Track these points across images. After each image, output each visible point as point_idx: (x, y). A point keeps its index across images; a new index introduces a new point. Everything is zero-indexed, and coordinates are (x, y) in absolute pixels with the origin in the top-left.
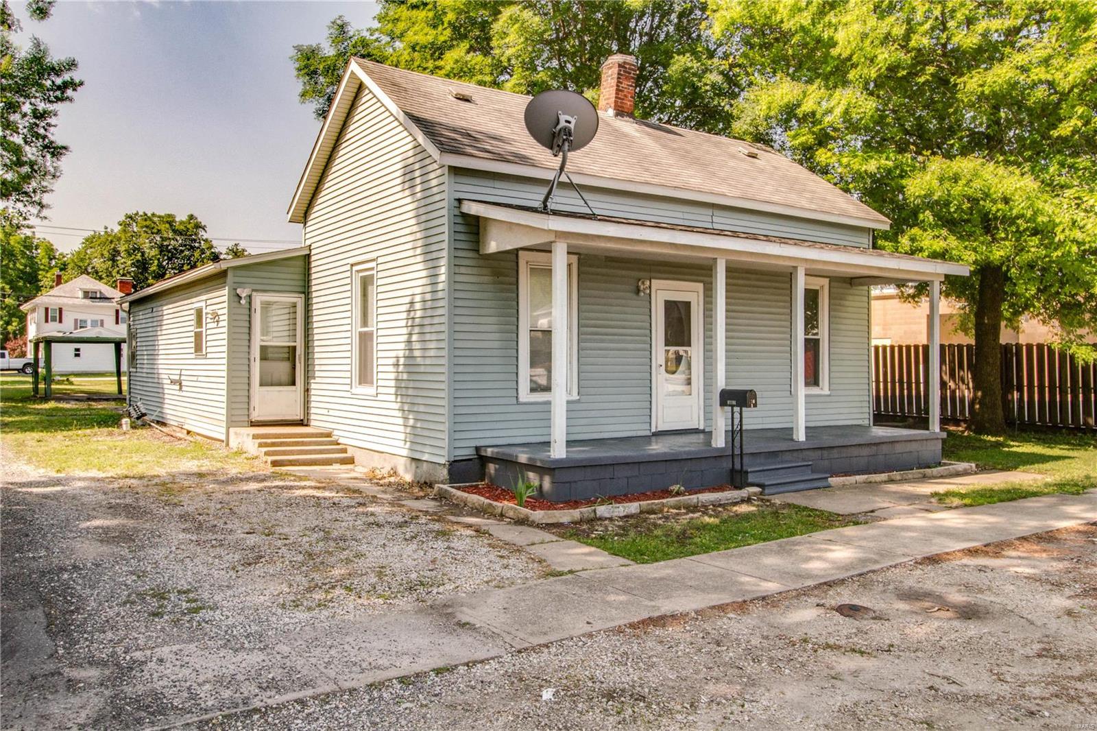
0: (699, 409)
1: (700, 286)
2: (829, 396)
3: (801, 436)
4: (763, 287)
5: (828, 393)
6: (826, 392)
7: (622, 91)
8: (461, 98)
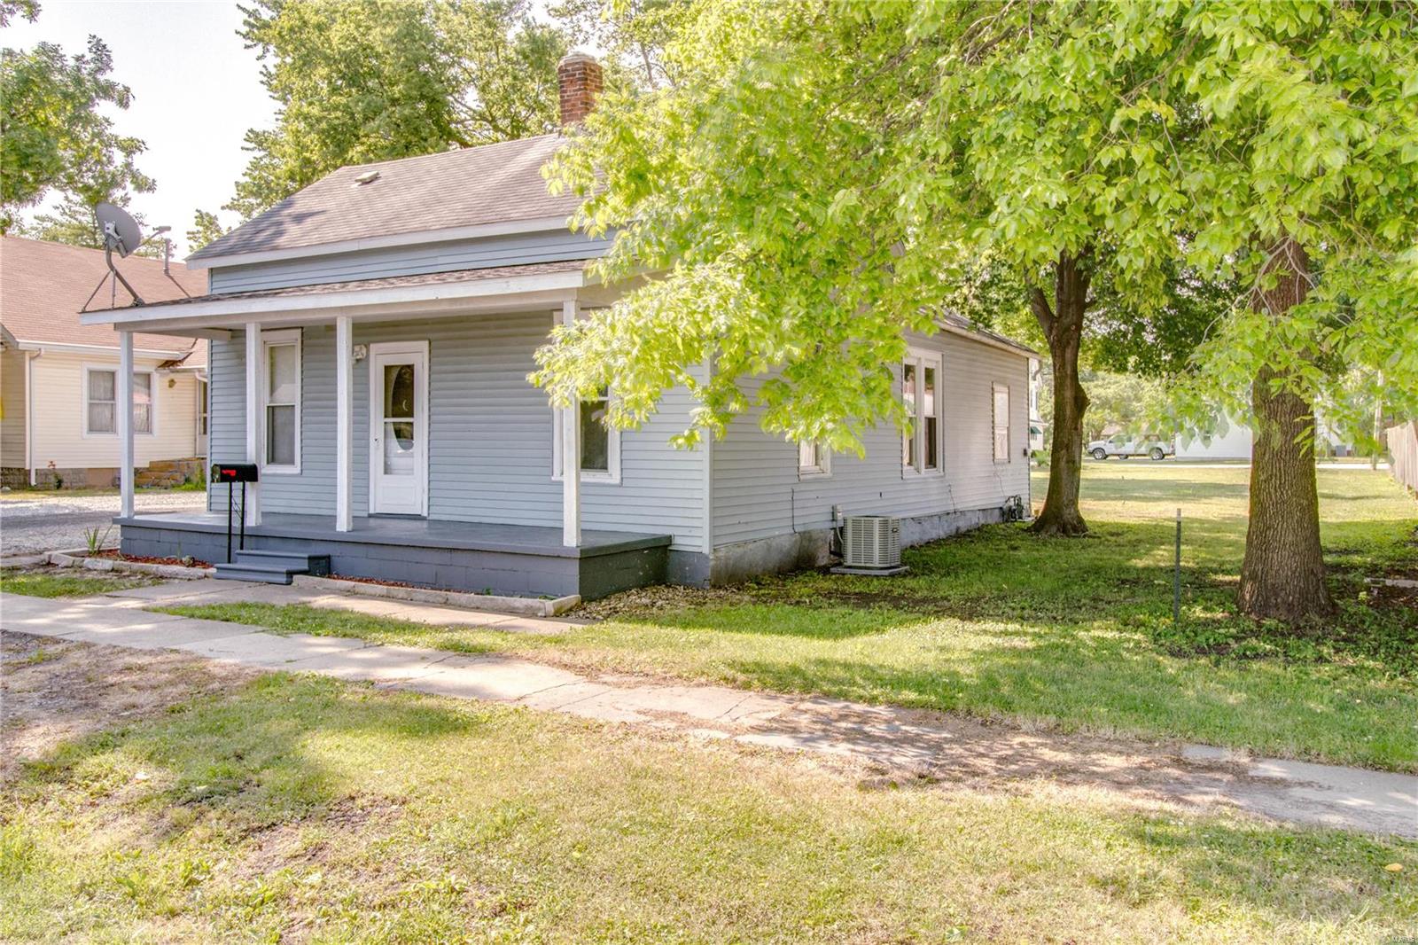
0: (423, 492)
1: (425, 345)
2: (621, 486)
5: (618, 482)
6: (616, 480)
7: (567, 101)
8: (365, 182)
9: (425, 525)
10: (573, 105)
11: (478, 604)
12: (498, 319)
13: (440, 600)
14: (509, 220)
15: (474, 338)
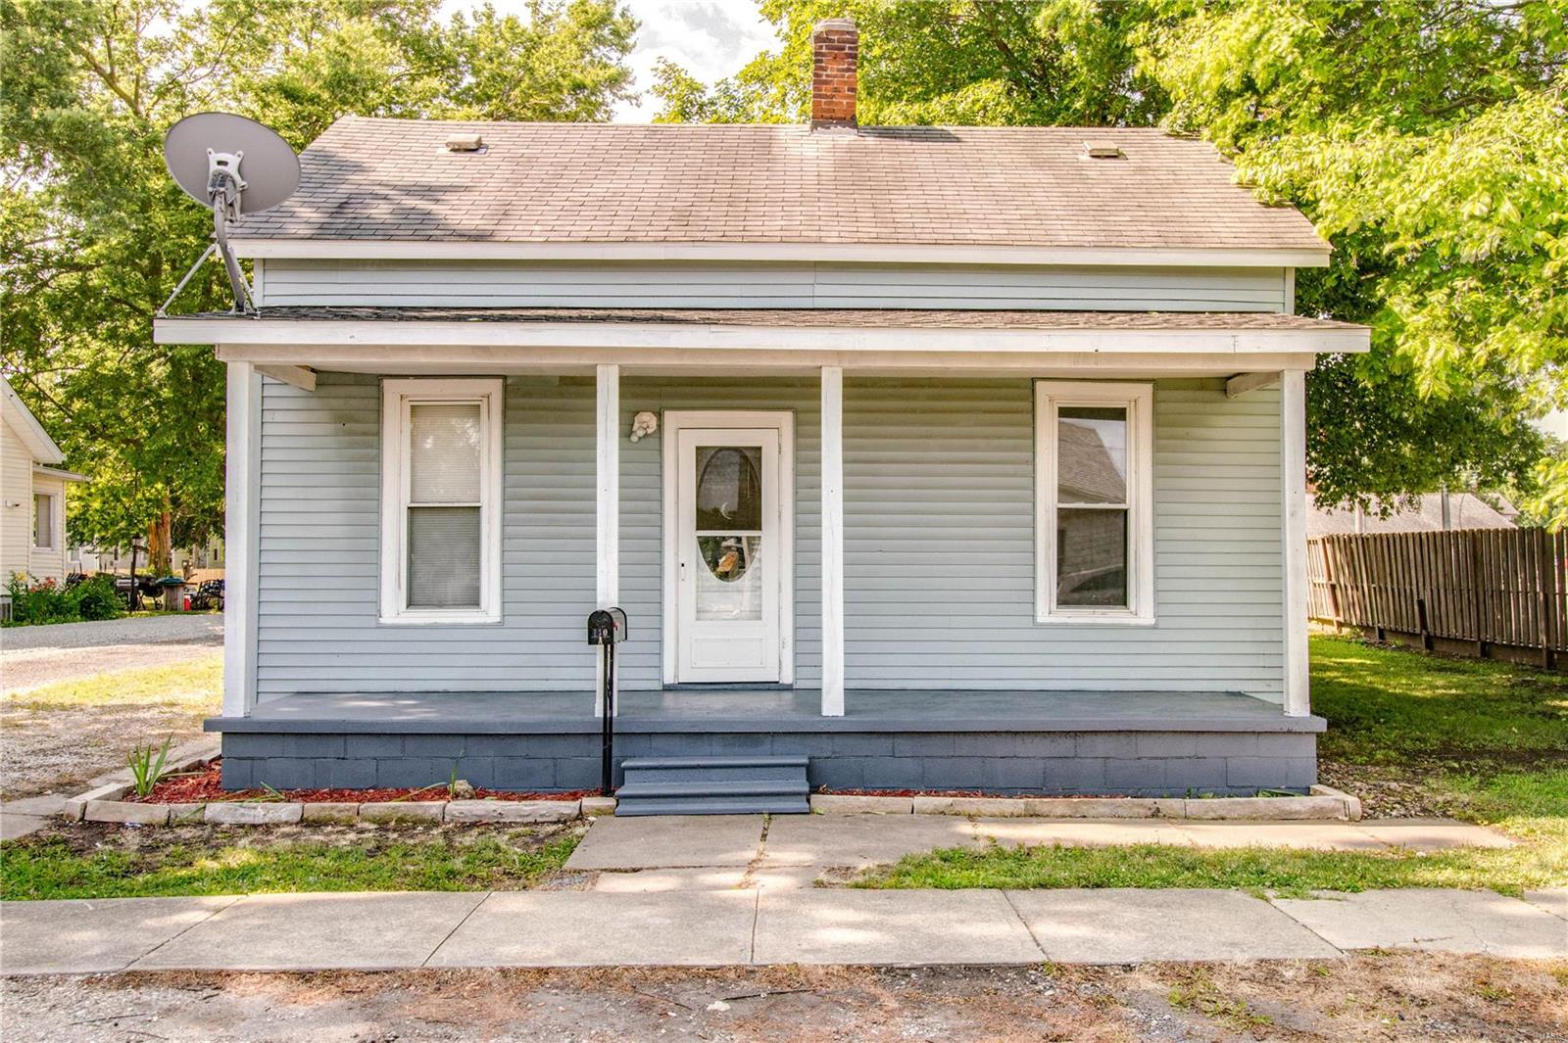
0: (782, 645)
1: (786, 419)
2: (1154, 627)
3: (833, 705)
4: (952, 411)
5: (1150, 620)
6: (1146, 617)
7: (826, 82)
8: (458, 149)
9: (788, 696)
10: (836, 90)
11: (1223, 813)
12: (930, 386)
13: (1142, 811)
14: (975, 244)
15: (888, 411)
